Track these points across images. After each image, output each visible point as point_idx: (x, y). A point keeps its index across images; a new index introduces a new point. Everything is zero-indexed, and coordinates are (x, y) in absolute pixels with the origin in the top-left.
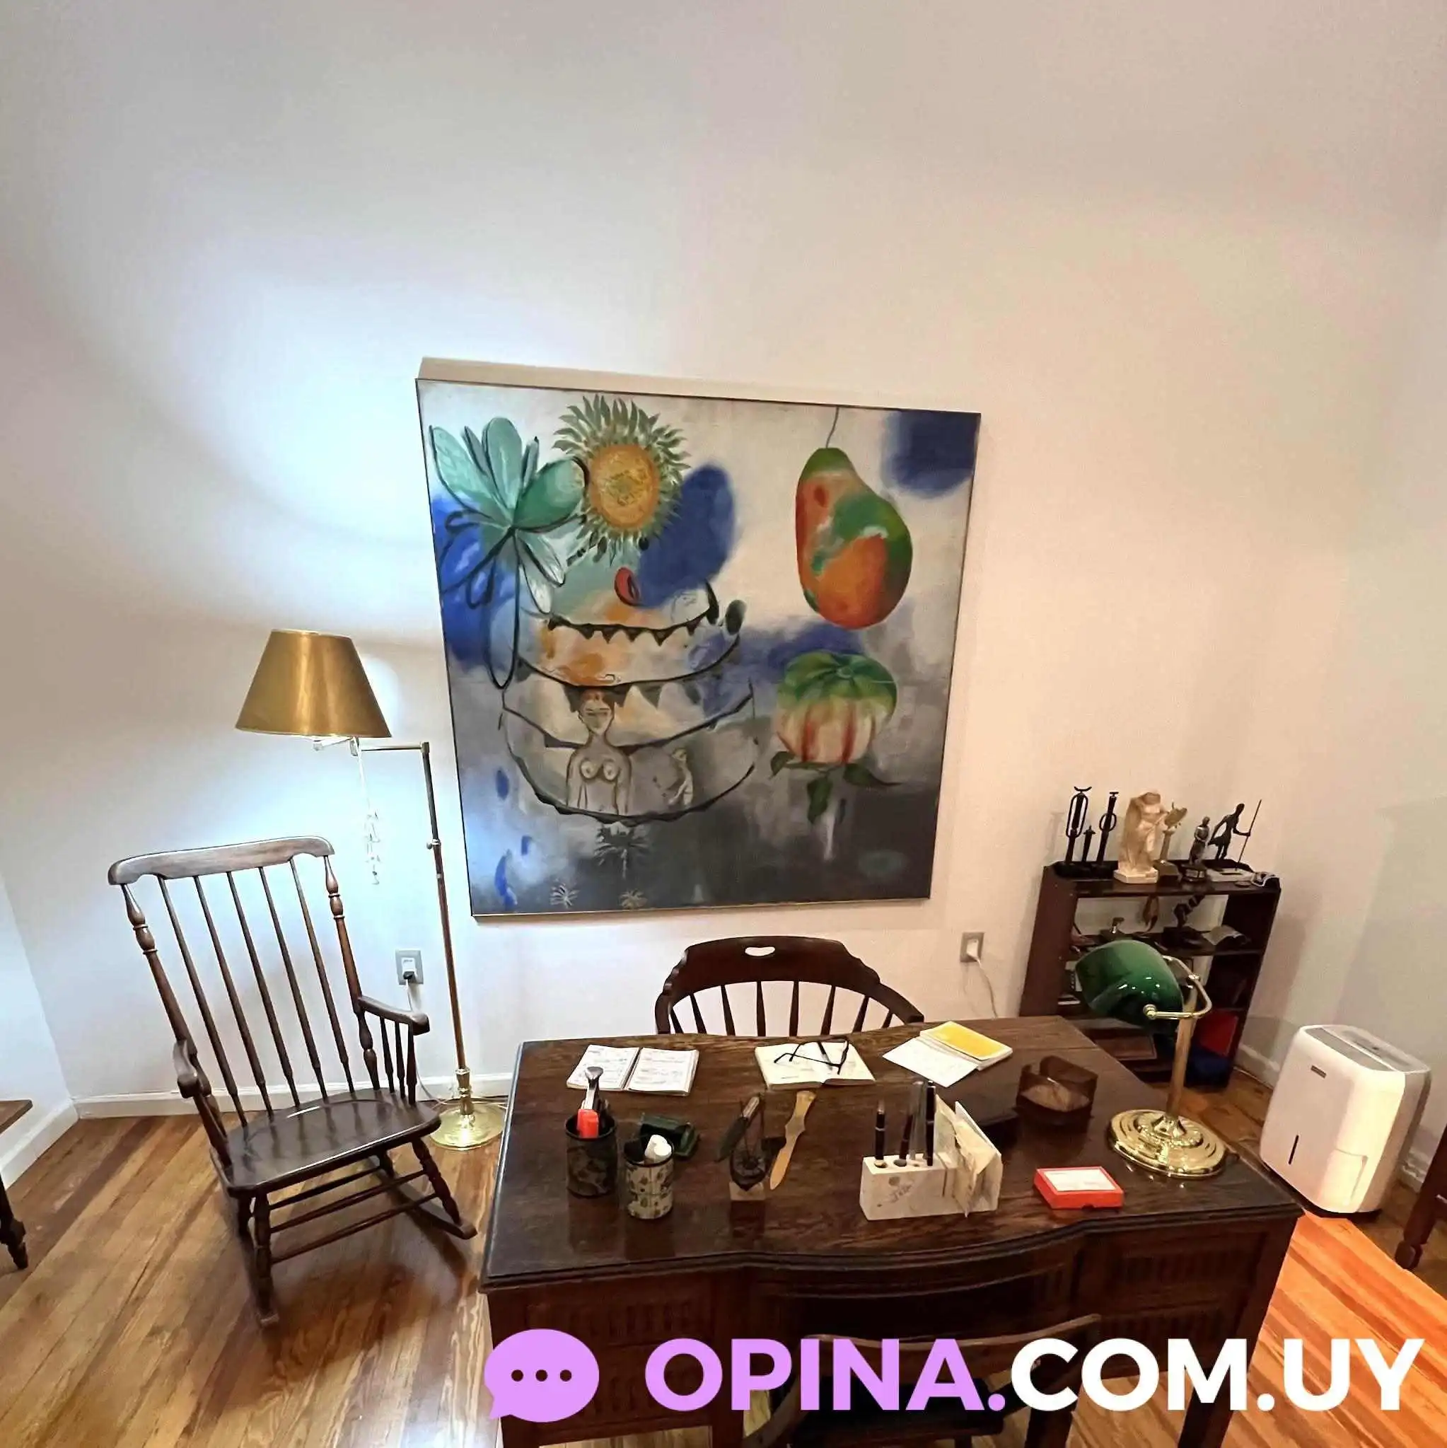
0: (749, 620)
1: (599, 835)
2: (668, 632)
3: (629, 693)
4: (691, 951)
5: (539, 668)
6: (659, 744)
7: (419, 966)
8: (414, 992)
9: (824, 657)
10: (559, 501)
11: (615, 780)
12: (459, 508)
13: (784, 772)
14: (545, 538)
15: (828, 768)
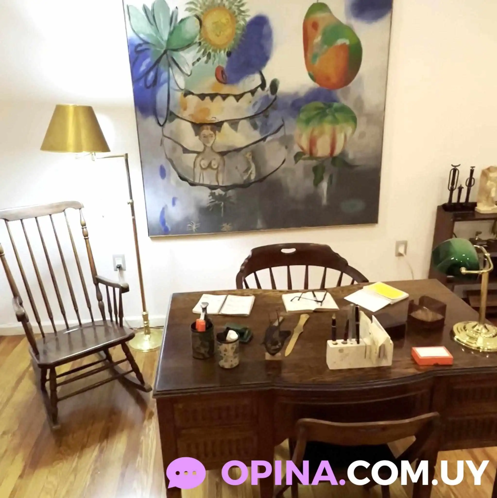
0: (281, 88)
1: (209, 196)
2: (242, 95)
3: (223, 126)
4: (254, 251)
5: (180, 115)
6: (238, 150)
7: (124, 262)
8: (121, 275)
9: (320, 104)
10: (188, 36)
11: (217, 168)
12: (141, 42)
13: (301, 162)
14: (181, 53)
15: (323, 160)
